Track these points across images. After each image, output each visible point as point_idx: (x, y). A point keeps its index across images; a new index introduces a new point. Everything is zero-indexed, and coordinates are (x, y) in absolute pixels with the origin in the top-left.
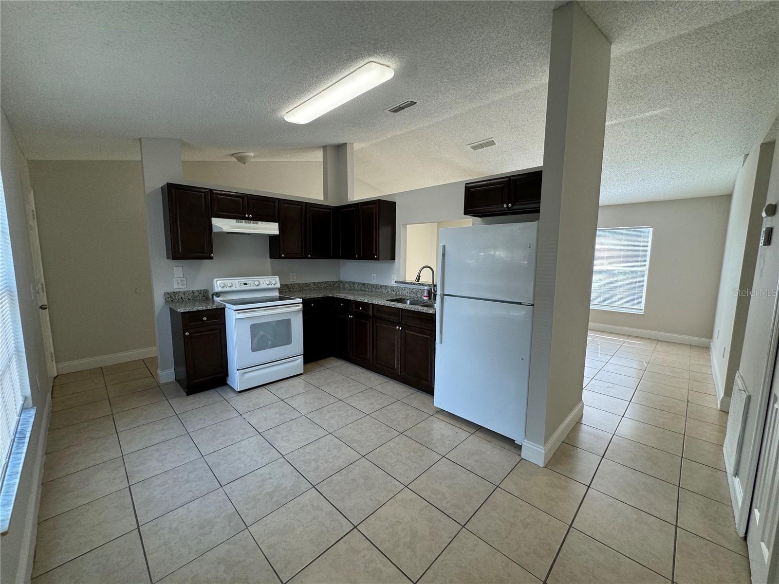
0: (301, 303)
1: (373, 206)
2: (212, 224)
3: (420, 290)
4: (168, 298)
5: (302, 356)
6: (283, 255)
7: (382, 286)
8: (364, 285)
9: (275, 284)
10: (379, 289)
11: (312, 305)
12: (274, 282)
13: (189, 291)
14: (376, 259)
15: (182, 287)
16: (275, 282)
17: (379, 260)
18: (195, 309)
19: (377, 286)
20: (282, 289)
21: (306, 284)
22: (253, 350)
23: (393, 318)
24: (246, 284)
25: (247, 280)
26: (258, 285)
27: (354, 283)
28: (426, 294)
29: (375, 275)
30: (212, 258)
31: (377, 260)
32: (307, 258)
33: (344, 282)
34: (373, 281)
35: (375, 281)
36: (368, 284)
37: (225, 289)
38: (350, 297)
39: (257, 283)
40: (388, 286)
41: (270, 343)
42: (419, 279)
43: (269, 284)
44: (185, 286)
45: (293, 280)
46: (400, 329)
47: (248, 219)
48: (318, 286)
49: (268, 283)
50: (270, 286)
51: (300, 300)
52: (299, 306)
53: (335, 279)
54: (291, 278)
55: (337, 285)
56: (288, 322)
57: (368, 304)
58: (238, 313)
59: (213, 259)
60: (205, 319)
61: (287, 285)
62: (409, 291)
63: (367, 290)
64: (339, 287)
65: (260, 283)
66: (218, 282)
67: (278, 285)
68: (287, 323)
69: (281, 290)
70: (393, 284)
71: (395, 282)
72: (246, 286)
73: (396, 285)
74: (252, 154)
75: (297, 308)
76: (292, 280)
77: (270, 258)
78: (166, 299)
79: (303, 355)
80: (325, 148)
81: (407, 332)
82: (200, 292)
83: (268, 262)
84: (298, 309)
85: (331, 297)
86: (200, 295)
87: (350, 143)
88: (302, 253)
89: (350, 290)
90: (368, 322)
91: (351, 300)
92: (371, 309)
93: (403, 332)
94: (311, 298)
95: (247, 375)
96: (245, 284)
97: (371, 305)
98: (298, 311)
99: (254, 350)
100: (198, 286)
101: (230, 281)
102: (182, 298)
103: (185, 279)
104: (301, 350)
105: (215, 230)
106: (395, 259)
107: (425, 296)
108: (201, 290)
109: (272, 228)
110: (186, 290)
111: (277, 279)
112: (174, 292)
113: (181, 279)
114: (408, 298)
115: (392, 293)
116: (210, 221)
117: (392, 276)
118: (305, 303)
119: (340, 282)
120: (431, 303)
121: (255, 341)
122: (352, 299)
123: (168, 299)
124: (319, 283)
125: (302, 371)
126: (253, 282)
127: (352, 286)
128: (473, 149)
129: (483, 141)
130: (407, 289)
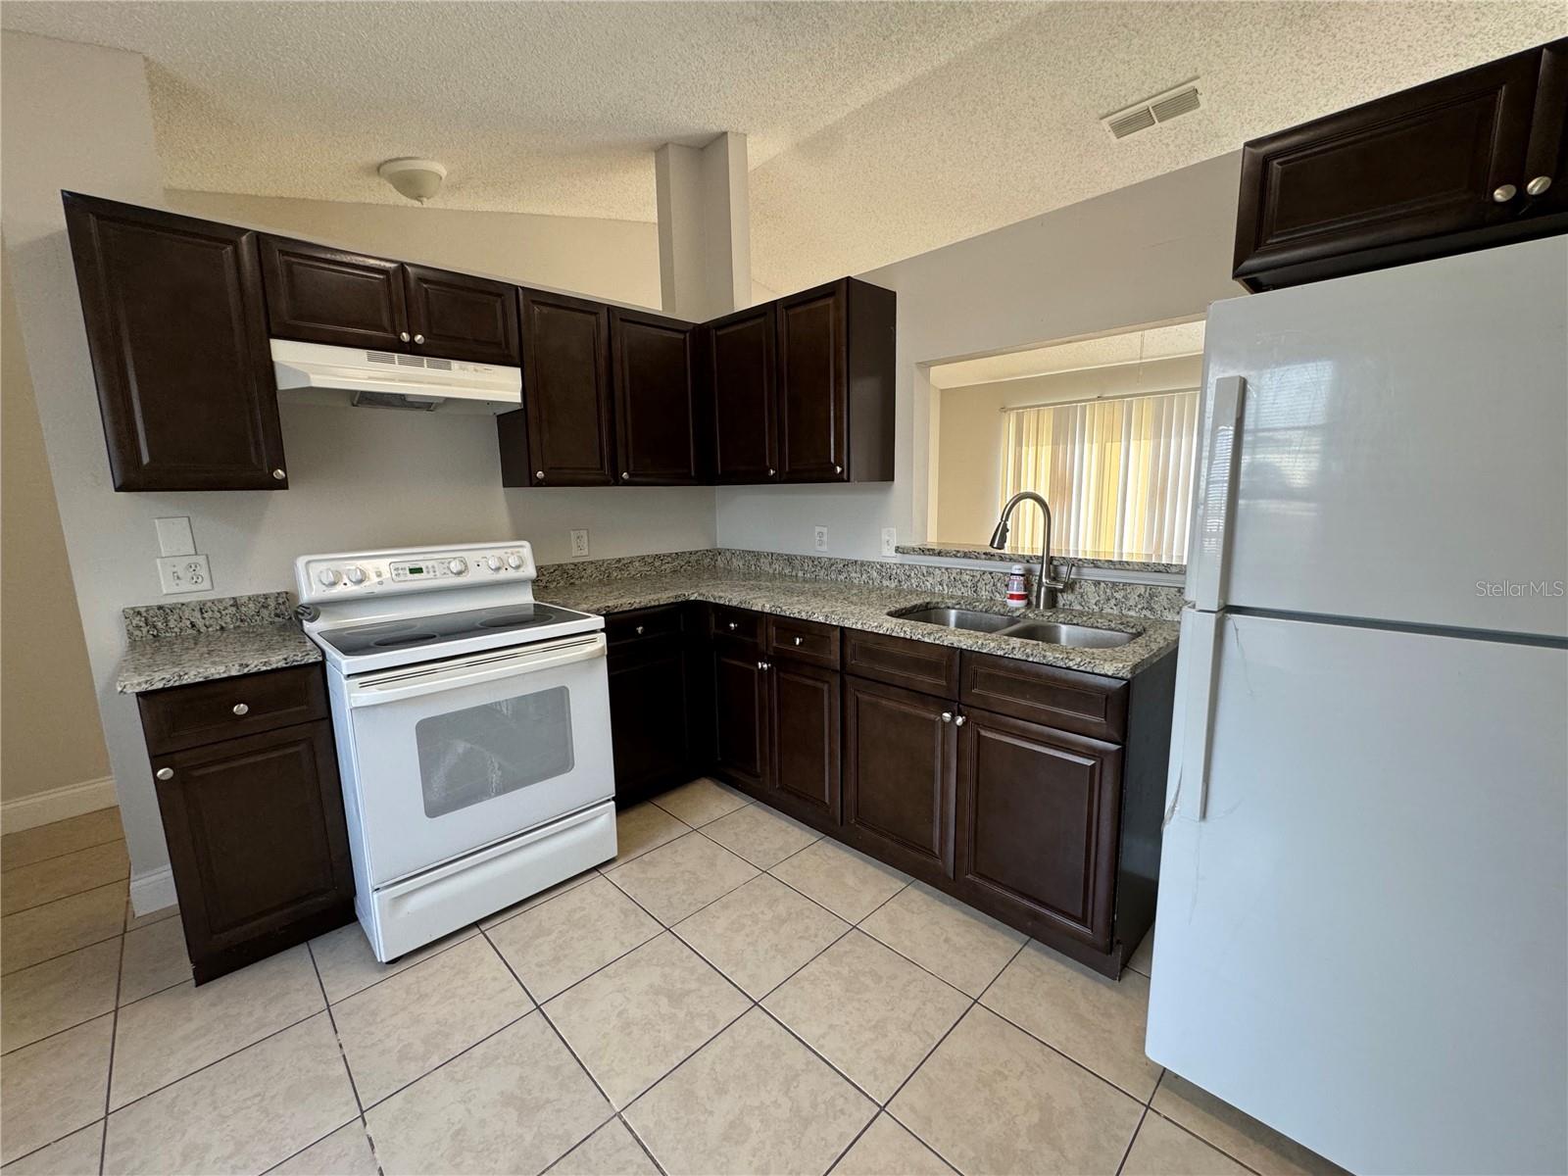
0: (602, 630)
1: (830, 301)
2: (272, 363)
3: (987, 577)
4: (138, 627)
5: (613, 803)
6: (540, 474)
7: (847, 564)
8: (789, 560)
9: (518, 567)
10: (840, 572)
11: (640, 629)
12: (513, 561)
13: (220, 601)
14: (839, 479)
15: (194, 588)
16: (520, 559)
17: (848, 481)
18: (192, 676)
19: (832, 562)
20: (545, 579)
21: (619, 561)
22: (432, 811)
23: (925, 681)
24: (419, 570)
25: (421, 557)
26: (459, 573)
27: (757, 555)
28: (1016, 588)
29: (825, 530)
30: (282, 485)
31: (843, 481)
32: (618, 482)
33: (728, 554)
34: (819, 548)
35: (825, 548)
36: (805, 557)
37: (339, 591)
38: (761, 603)
39: (455, 566)
40: (870, 564)
41: (495, 778)
42: (1003, 539)
43: (498, 569)
44: (206, 585)
45: (579, 550)
46: (960, 721)
47: (412, 349)
48: (654, 567)
49: (493, 563)
50: (502, 575)
51: (598, 622)
52: (593, 641)
53: (702, 545)
54: (574, 545)
55: (708, 562)
56: (560, 697)
57: (824, 628)
58: (363, 685)
59: (285, 487)
60: (241, 709)
61: (559, 566)
62: (945, 578)
63: (800, 574)
64: (715, 567)
65: (466, 566)
66: (315, 568)
67: (530, 571)
68: (555, 703)
69: (540, 585)
70: (888, 555)
71: (897, 549)
72: (417, 576)
73: (898, 559)
74: (441, 169)
75: (589, 648)
76: (575, 552)
77: (504, 486)
78: (130, 634)
79: (614, 799)
80: (660, 150)
81: (983, 733)
82: (262, 602)
83: (498, 500)
84: (592, 652)
85: (695, 601)
86: (265, 613)
87: (737, 134)
88: (602, 467)
89: (747, 576)
90: (826, 687)
91: (762, 613)
92: (836, 647)
93: (970, 735)
94: (635, 610)
95: (414, 903)
96: (413, 571)
97: (837, 633)
98: (591, 660)
99: (434, 810)
100: (251, 582)
101: (359, 563)
102: (193, 625)
103: (201, 560)
104: (608, 785)
105: (284, 383)
106: (893, 480)
107: (1012, 597)
108: (266, 596)
109: (502, 385)
110: (212, 596)
111: (525, 549)
112: (160, 608)
113: (187, 560)
114: (950, 602)
115: (886, 583)
116: (267, 352)
117: (884, 531)
118: (617, 626)
119: (714, 553)
120: (1041, 621)
121: (439, 779)
122: (767, 609)
123: (137, 633)
124: (658, 556)
125: (614, 853)
126: (441, 564)
127: (753, 566)
128: (1123, 128)
129: (1160, 93)
130: (937, 572)
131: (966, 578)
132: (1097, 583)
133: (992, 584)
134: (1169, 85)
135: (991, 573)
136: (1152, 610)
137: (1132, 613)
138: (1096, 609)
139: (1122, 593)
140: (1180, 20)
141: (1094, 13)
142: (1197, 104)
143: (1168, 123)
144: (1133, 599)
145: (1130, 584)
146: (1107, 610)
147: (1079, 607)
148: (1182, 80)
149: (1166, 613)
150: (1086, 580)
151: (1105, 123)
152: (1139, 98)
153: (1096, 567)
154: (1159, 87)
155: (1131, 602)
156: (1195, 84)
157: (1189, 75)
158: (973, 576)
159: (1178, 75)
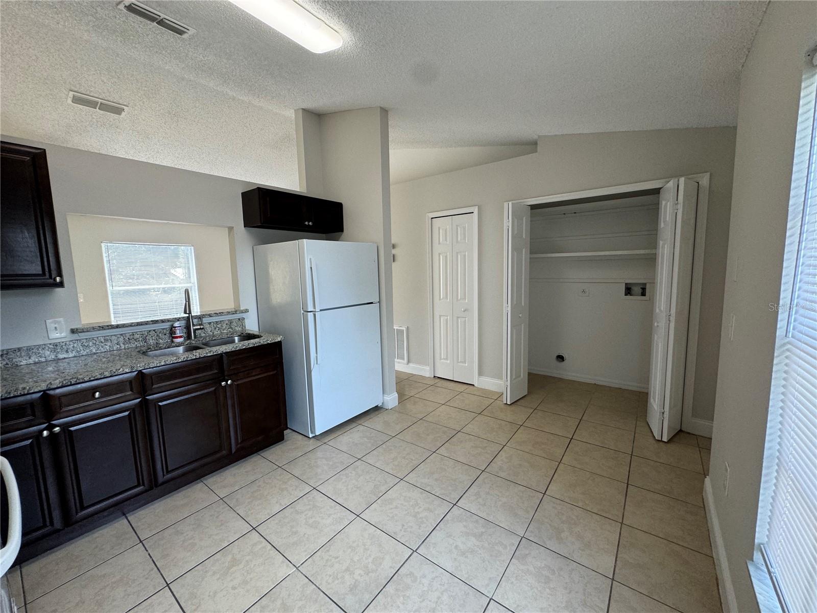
71: (75, 331)
73: (72, 337)
81: (237, 383)
107: (177, 337)
128: (76, 100)
129: (108, 101)
130: (114, 338)
131: (136, 336)
132: (210, 323)
133: (156, 336)
134: (114, 101)
135: (154, 330)
136: (231, 328)
137: (225, 331)
138: (211, 333)
139: (220, 325)
140: (137, 87)
141: (107, 59)
142: (120, 114)
143: (102, 112)
144: (224, 326)
145: (222, 321)
146: (215, 333)
147: (204, 335)
148: (121, 103)
149: (236, 328)
150: (205, 323)
151: (71, 93)
152: (97, 96)
153: (211, 316)
154: (109, 99)
155: (224, 327)
156: (125, 107)
157: (125, 103)
158: (142, 334)
159: (121, 100)
